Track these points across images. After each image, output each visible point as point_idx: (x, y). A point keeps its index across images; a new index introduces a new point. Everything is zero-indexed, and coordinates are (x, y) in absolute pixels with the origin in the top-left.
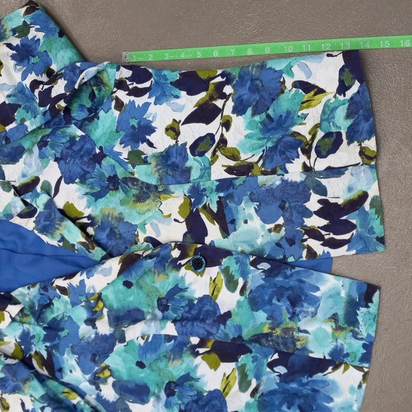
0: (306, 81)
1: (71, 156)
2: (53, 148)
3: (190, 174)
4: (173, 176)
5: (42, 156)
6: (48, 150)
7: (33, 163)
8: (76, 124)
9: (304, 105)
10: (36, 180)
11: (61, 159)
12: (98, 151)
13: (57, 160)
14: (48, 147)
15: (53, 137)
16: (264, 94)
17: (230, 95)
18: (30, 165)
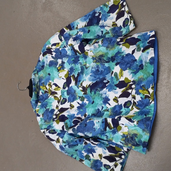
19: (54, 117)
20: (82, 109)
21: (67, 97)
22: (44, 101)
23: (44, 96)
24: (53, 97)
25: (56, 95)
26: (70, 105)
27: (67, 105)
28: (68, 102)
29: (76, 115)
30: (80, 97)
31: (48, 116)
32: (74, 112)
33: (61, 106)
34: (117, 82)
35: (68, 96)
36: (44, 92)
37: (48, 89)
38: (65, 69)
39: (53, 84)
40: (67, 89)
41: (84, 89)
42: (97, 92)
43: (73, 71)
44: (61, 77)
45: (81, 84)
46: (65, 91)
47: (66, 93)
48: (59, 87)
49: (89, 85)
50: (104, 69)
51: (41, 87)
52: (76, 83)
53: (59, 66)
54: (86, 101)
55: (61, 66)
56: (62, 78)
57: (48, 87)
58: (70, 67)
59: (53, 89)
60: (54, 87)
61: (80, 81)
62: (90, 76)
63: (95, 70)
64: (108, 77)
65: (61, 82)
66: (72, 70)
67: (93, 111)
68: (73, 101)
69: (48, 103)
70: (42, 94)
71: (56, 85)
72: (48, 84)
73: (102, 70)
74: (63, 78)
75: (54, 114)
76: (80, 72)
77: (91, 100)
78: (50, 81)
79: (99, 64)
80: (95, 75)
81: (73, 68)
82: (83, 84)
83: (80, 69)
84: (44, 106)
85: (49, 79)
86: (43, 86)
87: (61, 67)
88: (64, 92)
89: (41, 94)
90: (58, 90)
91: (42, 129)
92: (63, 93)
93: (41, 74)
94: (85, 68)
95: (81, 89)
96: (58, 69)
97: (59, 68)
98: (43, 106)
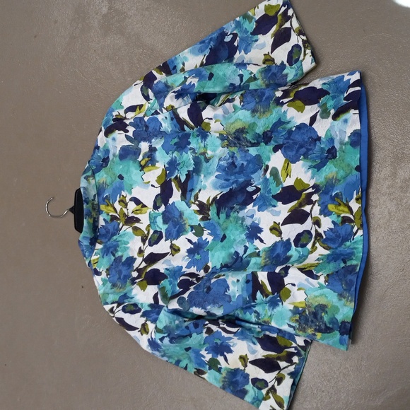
19: (135, 274)
20: (198, 254)
21: (163, 228)
22: (109, 240)
23: (110, 228)
24: (130, 230)
25: (137, 225)
26: (171, 247)
27: (163, 247)
28: (166, 240)
29: (184, 269)
30: (192, 227)
31: (120, 272)
32: (180, 261)
33: (149, 250)
34: (279, 190)
35: (166, 226)
36: (108, 218)
37: (118, 210)
38: (157, 165)
39: (131, 200)
40: (162, 208)
41: (203, 208)
42: (231, 214)
43: (176, 168)
44: (149, 182)
45: (196, 197)
46: (159, 215)
47: (160, 220)
48: (144, 206)
49: (215, 199)
50: (247, 160)
51: (102, 207)
52: (184, 196)
53: (143, 158)
54: (207, 236)
55: (148, 157)
56: (151, 184)
57: (118, 206)
58: (168, 158)
59: (130, 211)
60: (132, 206)
61: (192, 190)
62: (216, 177)
63: (226, 165)
64: (257, 179)
65: (149, 195)
66: (173, 165)
67: (223, 258)
68: (177, 237)
69: (119, 243)
70: (104, 224)
71: (137, 201)
72: (118, 199)
73: (243, 164)
74: (152, 186)
75: (135, 268)
76: (191, 169)
77: (218, 232)
78: (123, 193)
79: (235, 149)
80: (227, 174)
81: (175, 161)
82: (199, 196)
83: (192, 162)
84: (111, 250)
85: (121, 188)
86: (108, 205)
87: (147, 159)
88: (155, 217)
89: (102, 223)
90: (141, 213)
91: (107, 303)
92: (153, 220)
93: (102, 177)
94: (203, 160)
95: (195, 207)
96: (141, 166)
97: (143, 163)
98: (107, 251)
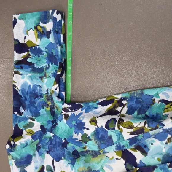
0: (166, 100)
1: (54, 147)
2: (43, 148)
3: (112, 140)
4: (104, 144)
5: (41, 154)
6: (42, 150)
7: (38, 160)
8: (49, 131)
9: (166, 110)
10: (43, 167)
11: (50, 151)
12: (64, 141)
13: (48, 152)
14: (41, 148)
15: (41, 142)
16: (144, 104)
17: (125, 104)
18: (37, 162)
